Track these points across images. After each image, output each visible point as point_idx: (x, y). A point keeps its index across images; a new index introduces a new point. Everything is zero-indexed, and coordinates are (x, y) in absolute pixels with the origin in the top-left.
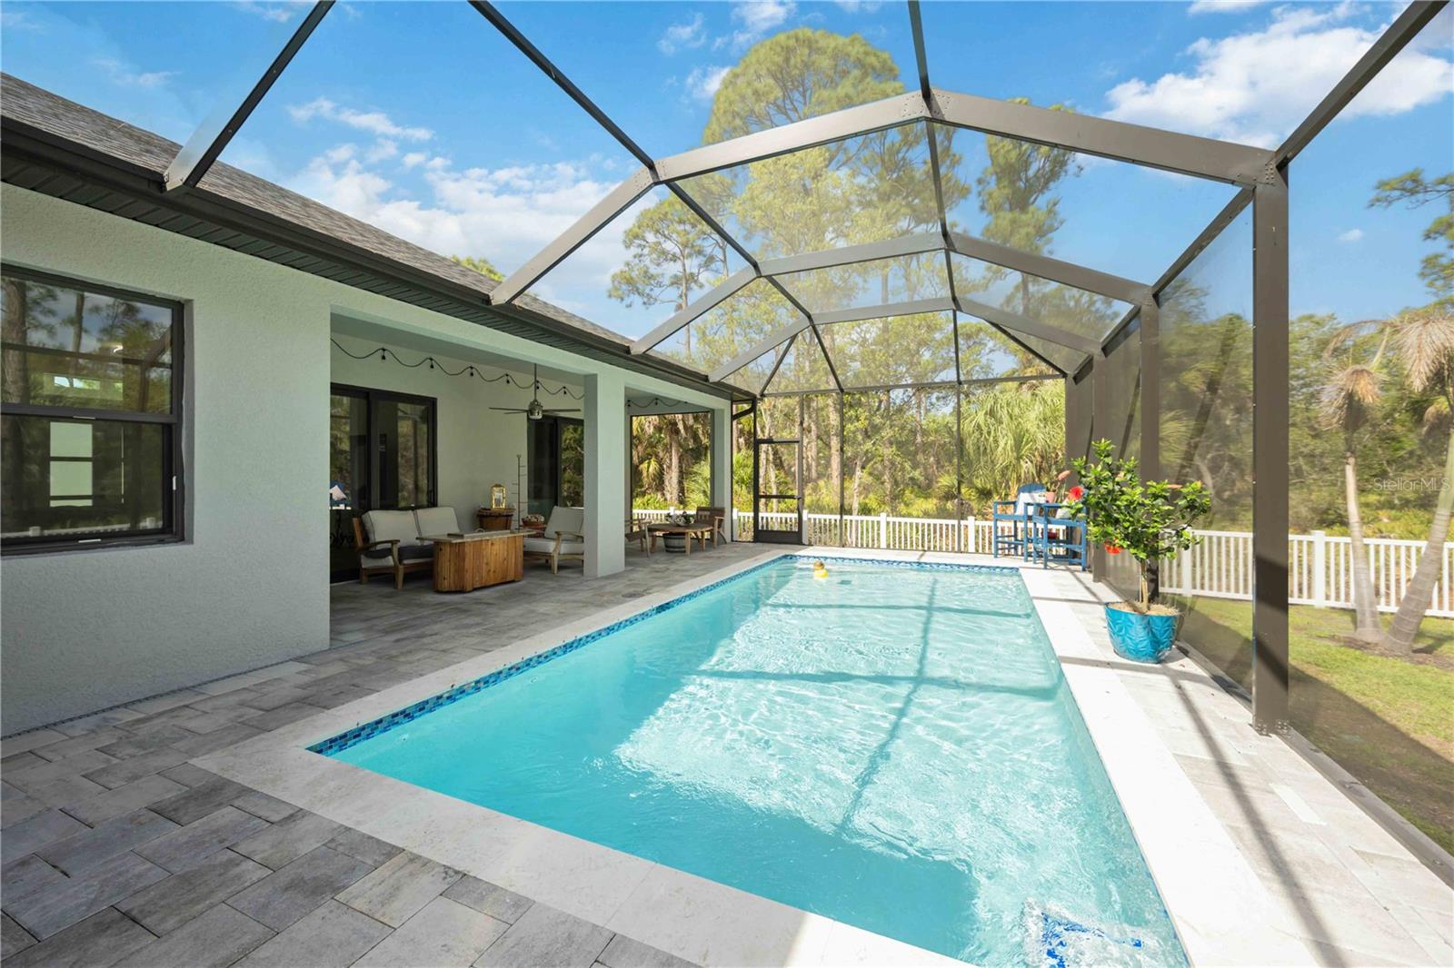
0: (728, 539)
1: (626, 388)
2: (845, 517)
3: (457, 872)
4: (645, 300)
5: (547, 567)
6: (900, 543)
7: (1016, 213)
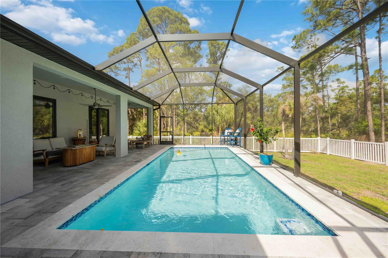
0: (153, 144)
1: (128, 101)
2: (185, 137)
3: (158, 253)
4: (116, 74)
5: (103, 155)
6: (194, 143)
7: (215, 65)
